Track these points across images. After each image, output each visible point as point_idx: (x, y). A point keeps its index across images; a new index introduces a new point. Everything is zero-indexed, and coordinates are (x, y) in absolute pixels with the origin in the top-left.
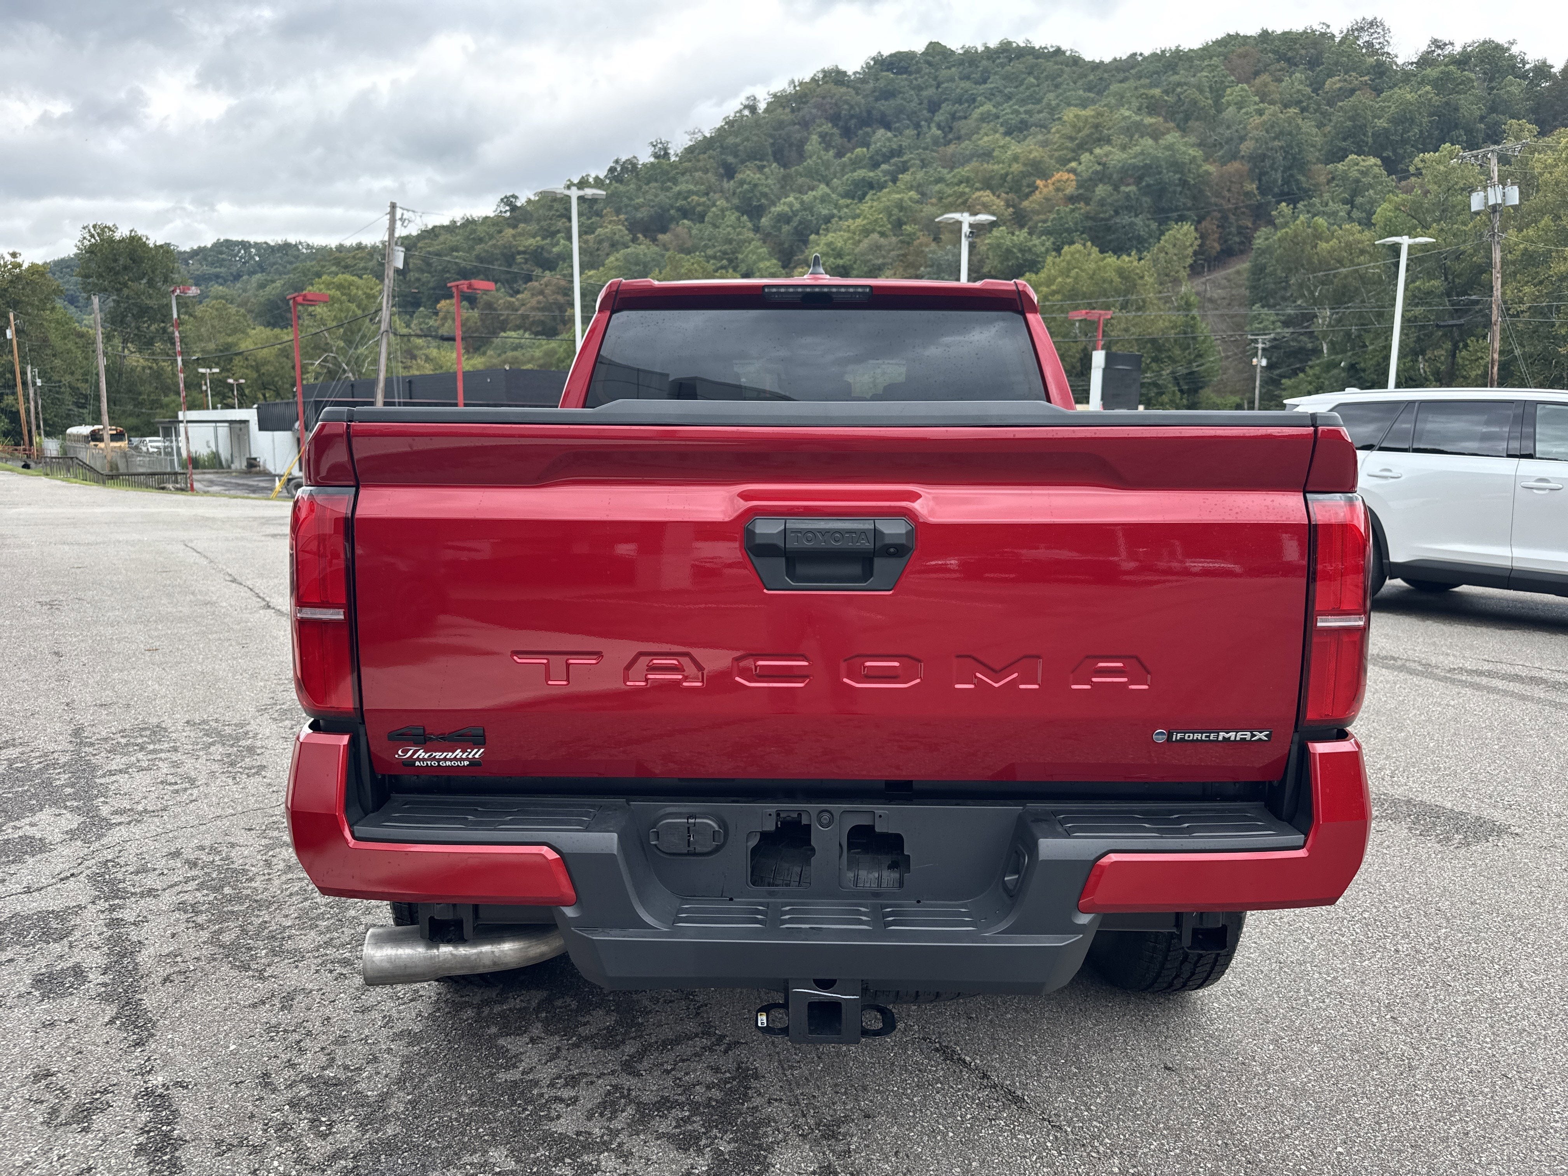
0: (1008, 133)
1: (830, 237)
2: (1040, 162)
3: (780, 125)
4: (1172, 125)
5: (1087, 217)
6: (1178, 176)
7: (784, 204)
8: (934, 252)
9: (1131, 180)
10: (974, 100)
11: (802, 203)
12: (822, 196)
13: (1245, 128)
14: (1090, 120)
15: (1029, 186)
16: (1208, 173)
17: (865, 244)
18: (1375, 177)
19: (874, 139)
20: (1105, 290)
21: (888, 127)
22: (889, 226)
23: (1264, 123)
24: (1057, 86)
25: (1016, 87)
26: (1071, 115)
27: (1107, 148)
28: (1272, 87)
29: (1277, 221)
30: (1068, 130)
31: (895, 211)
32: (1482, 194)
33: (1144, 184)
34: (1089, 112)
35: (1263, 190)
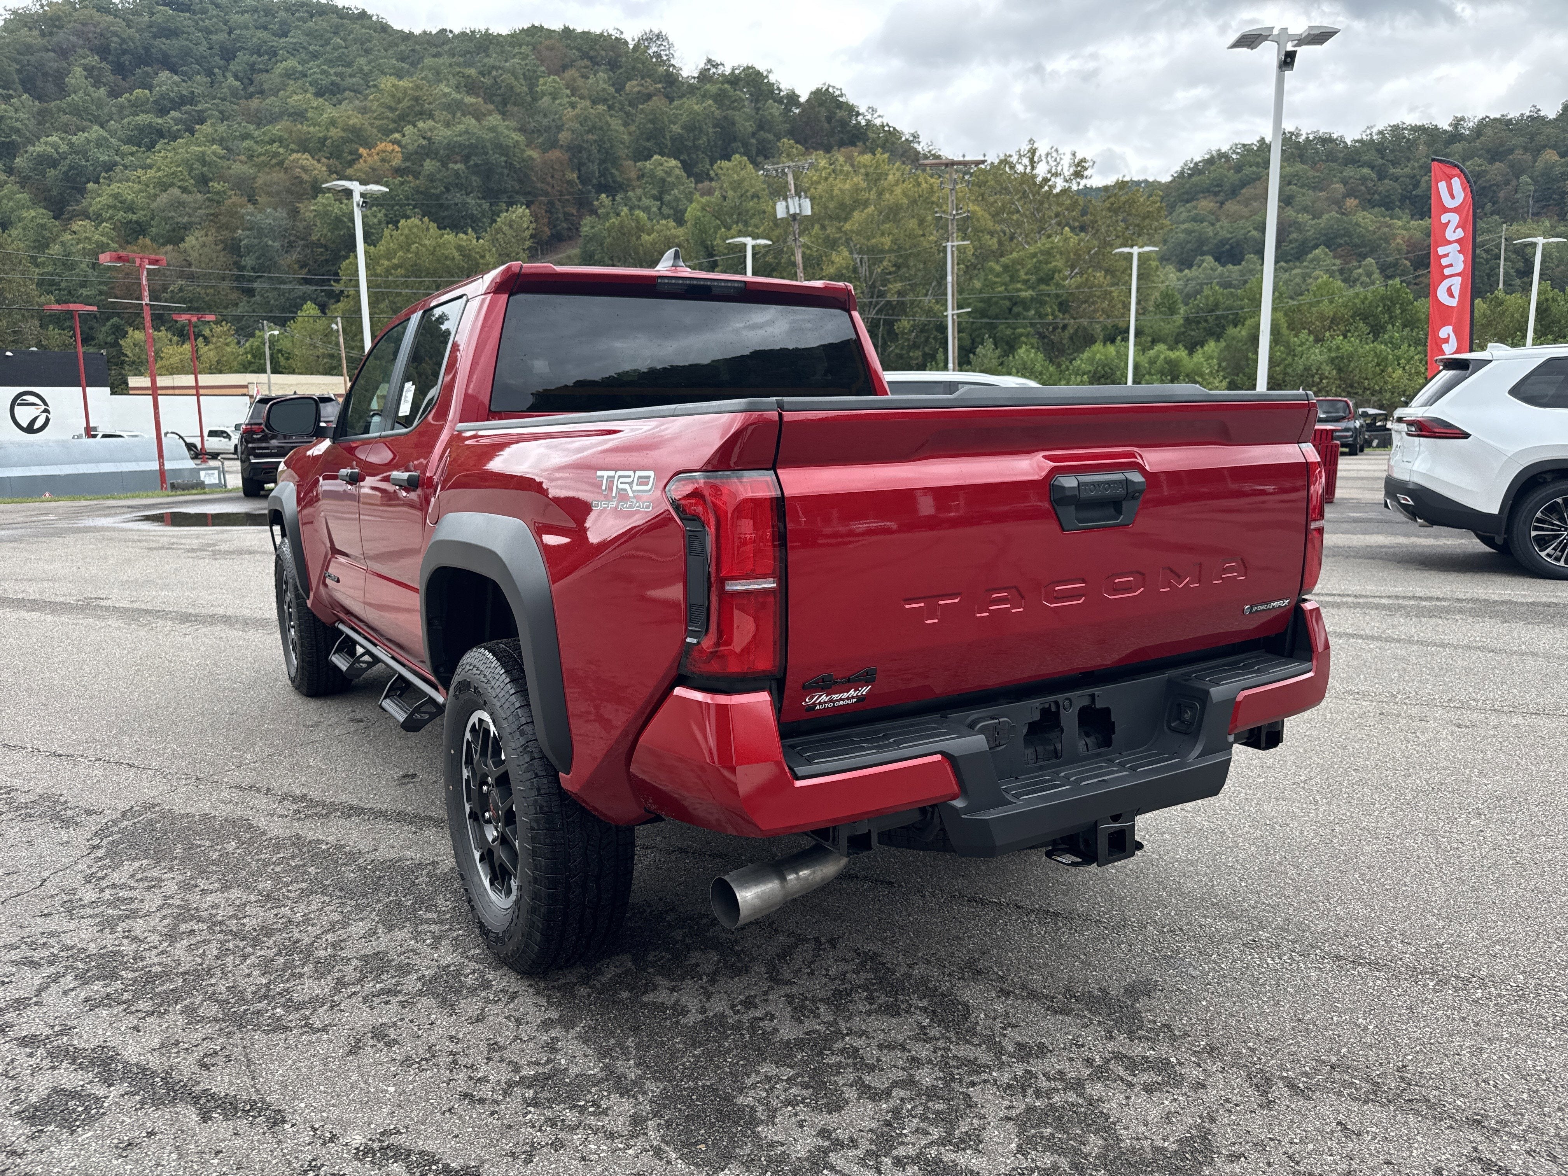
0: (319, 94)
1: (115, 187)
2: (360, 129)
3: (28, 49)
4: (491, 107)
5: (417, 191)
6: (503, 159)
7: (46, 143)
8: (251, 215)
9: (458, 158)
10: (275, 54)
11: (71, 144)
12: (98, 140)
13: (560, 118)
14: (410, 92)
15: (351, 153)
16: (531, 158)
17: (163, 199)
18: (677, 178)
19: (156, 81)
20: (448, 267)
21: (174, 70)
22: (192, 181)
23: (577, 116)
24: (367, 51)
25: (322, 46)
26: (389, 84)
27: (431, 123)
28: (580, 82)
29: (600, 211)
30: (388, 100)
31: (197, 165)
32: (784, 203)
33: (472, 163)
34: (405, 83)
35: (584, 180)
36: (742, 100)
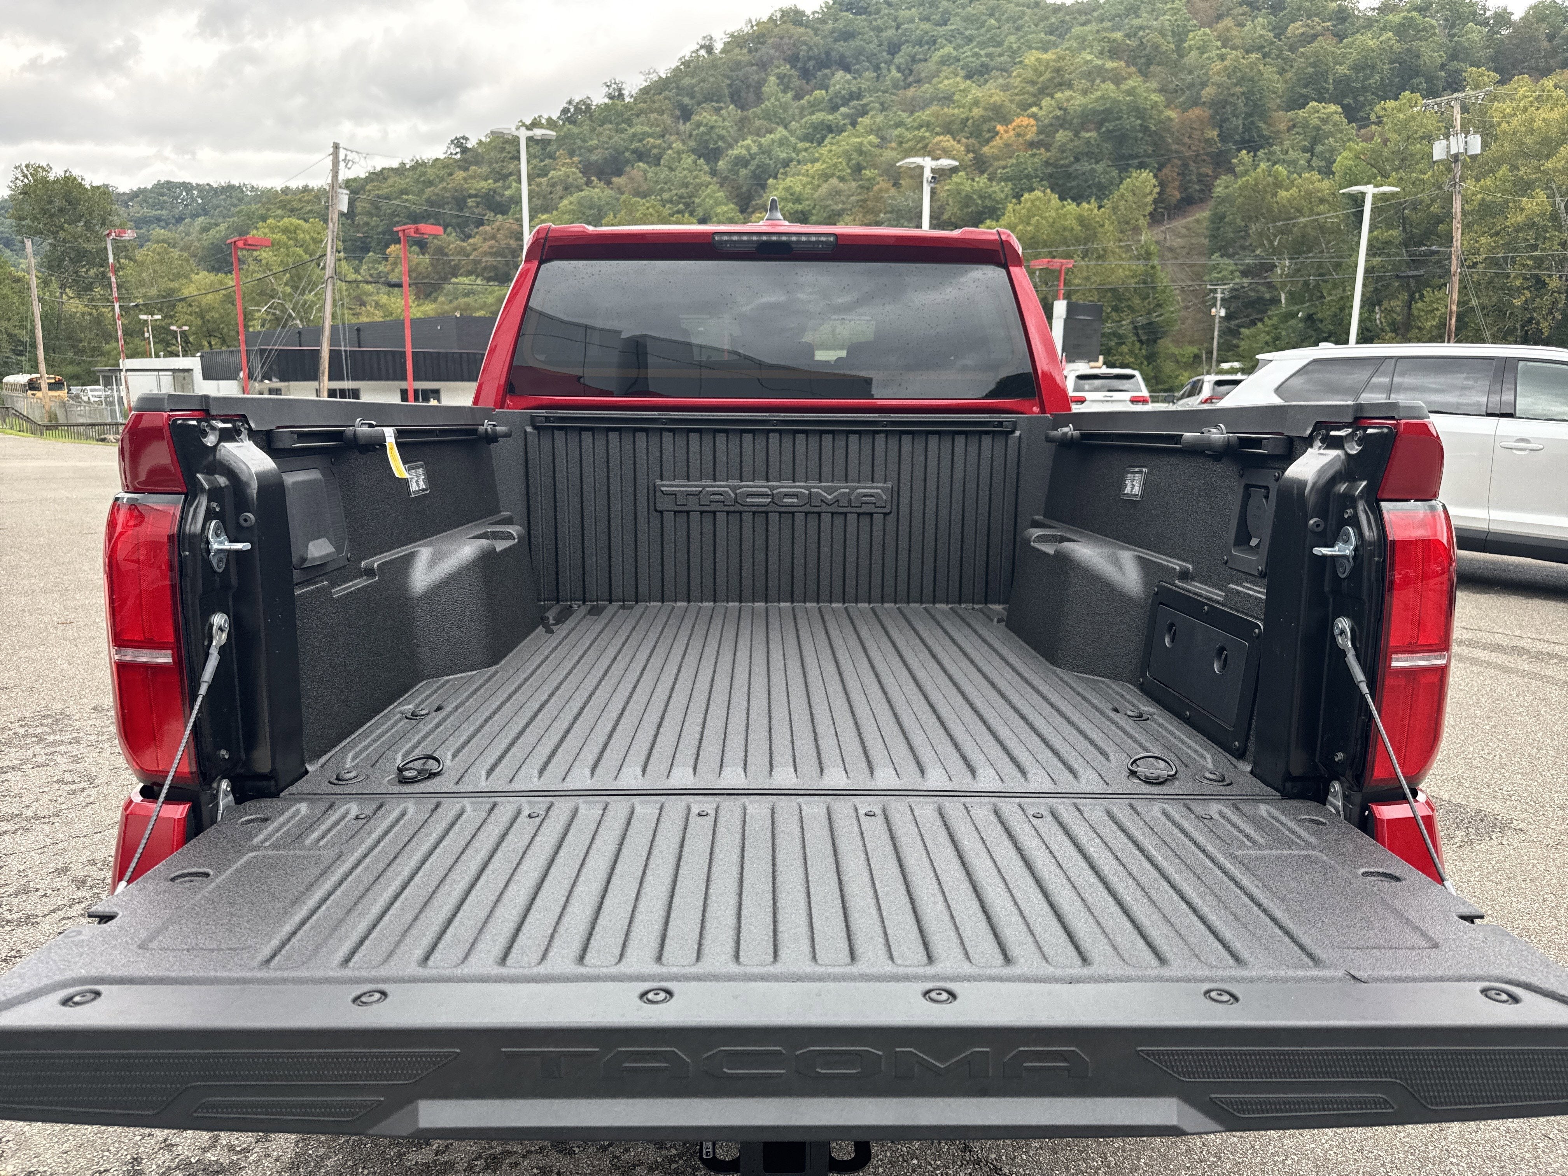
0: (968, 77)
1: (789, 181)
2: (1001, 107)
3: (738, 65)
4: (1133, 69)
5: (1047, 163)
6: (1139, 122)
7: (742, 146)
8: (893, 198)
9: (1092, 126)
10: (935, 42)
11: (760, 146)
12: (780, 139)
13: (1206, 74)
14: (1051, 64)
15: (989, 131)
16: (1169, 119)
17: (824, 189)
18: (1335, 125)
19: (832, 81)
20: (1065, 238)
21: (847, 69)
22: (849, 171)
23: (1226, 68)
24: (1018, 29)
25: (977, 29)
26: (1033, 59)
27: (1069, 93)
28: (1235, 32)
29: (1237, 169)
30: (1029, 74)
31: (855, 155)
32: (1444, 142)
33: (1104, 129)
34: (1050, 56)
35: (1223, 138)
36: (1434, 27)
